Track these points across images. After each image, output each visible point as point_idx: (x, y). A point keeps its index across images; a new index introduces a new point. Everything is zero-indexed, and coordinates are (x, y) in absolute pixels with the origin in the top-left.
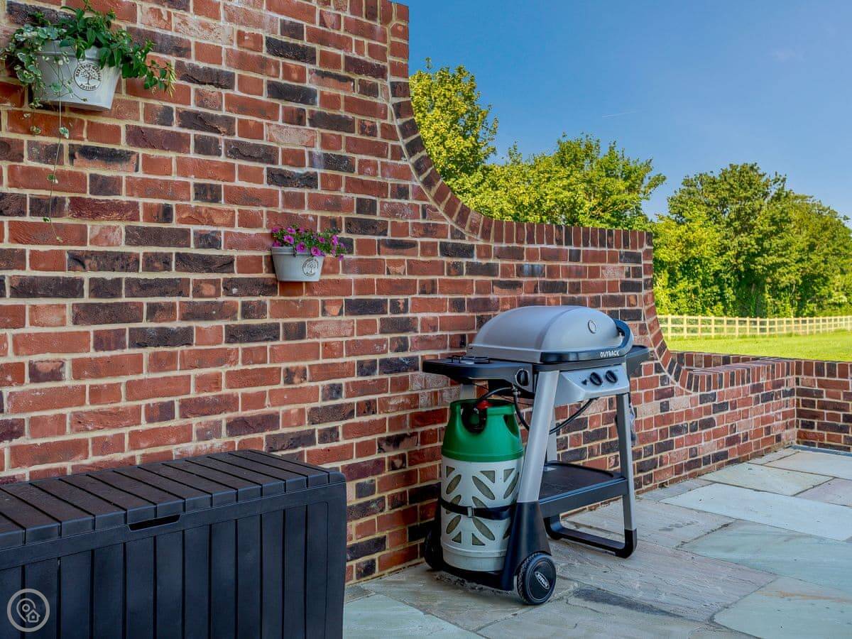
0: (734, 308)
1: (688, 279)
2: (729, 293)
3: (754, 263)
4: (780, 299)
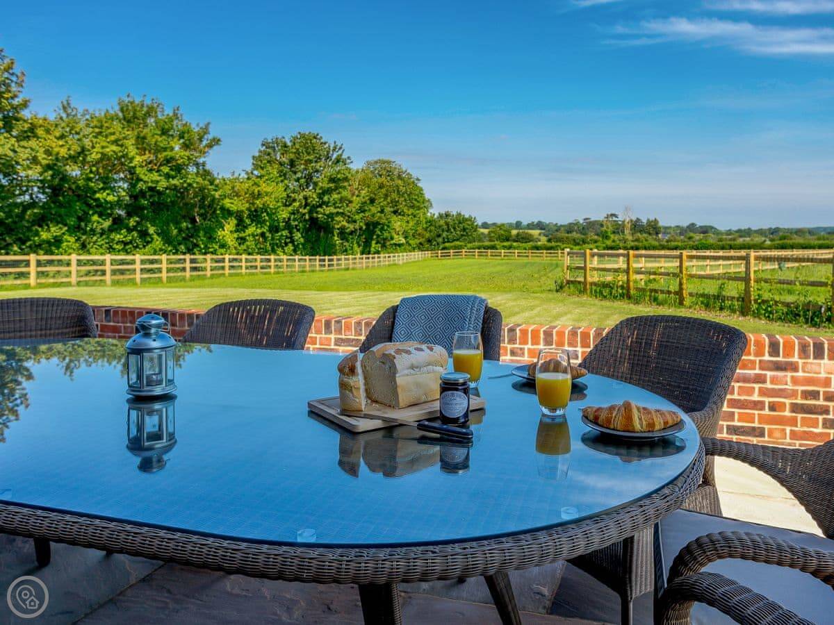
0: (304, 248)
1: (256, 225)
2: (298, 236)
3: (317, 213)
4: (348, 241)
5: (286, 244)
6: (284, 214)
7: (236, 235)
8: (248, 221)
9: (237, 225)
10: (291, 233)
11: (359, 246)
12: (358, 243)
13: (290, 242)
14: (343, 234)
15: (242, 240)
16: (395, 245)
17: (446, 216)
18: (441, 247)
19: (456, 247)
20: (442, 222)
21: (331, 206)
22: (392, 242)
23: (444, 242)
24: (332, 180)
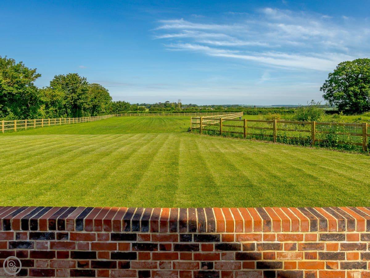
0: (71, 115)
1: (53, 107)
2: (69, 110)
3: (76, 102)
4: (86, 112)
5: (64, 113)
6: (64, 102)
7: (45, 111)
8: (50, 106)
9: (46, 107)
10: (66, 109)
11: (90, 113)
12: (90, 112)
13: (66, 113)
14: (85, 109)
15: (47, 113)
16: (102, 112)
17: (119, 102)
18: (118, 113)
19: (123, 113)
20: (118, 105)
21: (82, 100)
22: (101, 112)
23: (119, 111)
24: (82, 90)
